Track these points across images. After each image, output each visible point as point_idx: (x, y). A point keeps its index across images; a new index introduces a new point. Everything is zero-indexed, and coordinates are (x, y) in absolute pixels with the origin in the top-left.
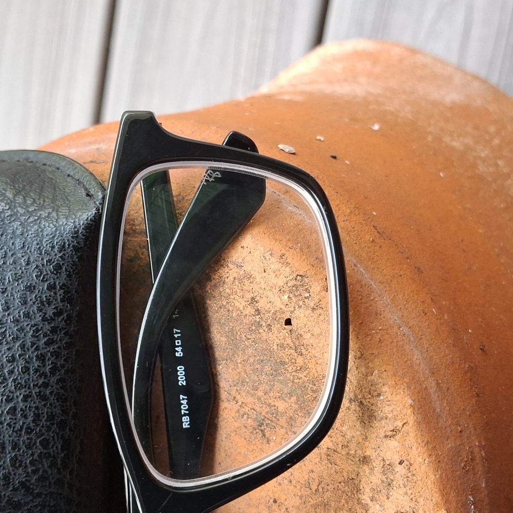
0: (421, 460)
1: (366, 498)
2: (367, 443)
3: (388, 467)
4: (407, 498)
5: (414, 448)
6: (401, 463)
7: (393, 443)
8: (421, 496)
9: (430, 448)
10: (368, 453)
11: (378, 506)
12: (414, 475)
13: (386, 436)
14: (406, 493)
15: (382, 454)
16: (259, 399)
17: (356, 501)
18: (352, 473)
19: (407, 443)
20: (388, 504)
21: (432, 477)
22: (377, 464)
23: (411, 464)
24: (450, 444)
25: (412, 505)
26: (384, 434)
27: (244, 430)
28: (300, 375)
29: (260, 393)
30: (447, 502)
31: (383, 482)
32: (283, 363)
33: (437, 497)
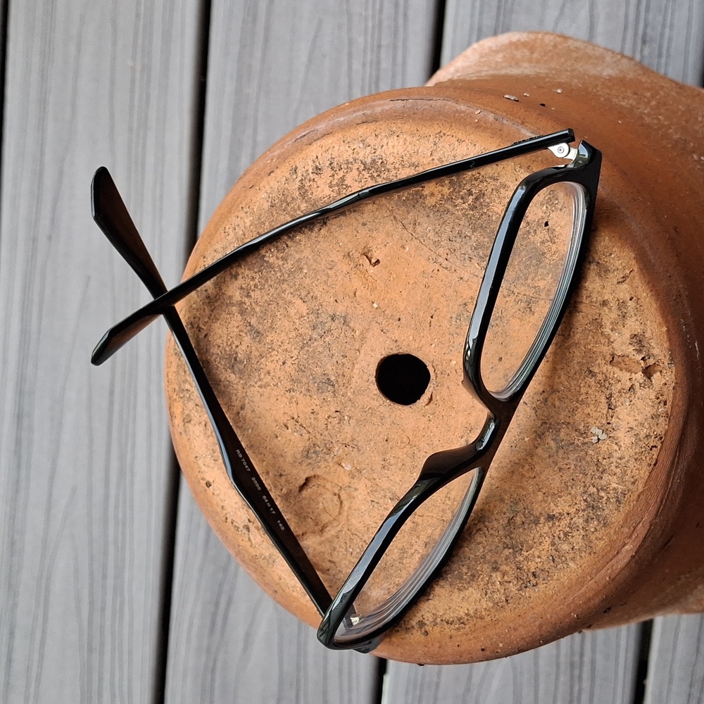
0: (645, 295)
1: (607, 330)
2: (605, 291)
3: (622, 305)
4: (638, 323)
5: (640, 287)
6: (631, 299)
7: (625, 286)
8: (647, 320)
9: (651, 285)
10: (606, 298)
11: (617, 334)
12: (641, 306)
13: (618, 283)
14: (637, 320)
15: (616, 296)
16: (529, 286)
17: (600, 335)
18: (595, 315)
19: (635, 284)
20: (624, 331)
21: (655, 306)
22: (613, 304)
23: (638, 299)
24: (664, 283)
25: (642, 327)
26: (617, 282)
27: (518, 312)
28: (554, 258)
29: (529, 281)
30: (666, 322)
31: (619, 315)
32: (544, 254)
33: (659, 319)
